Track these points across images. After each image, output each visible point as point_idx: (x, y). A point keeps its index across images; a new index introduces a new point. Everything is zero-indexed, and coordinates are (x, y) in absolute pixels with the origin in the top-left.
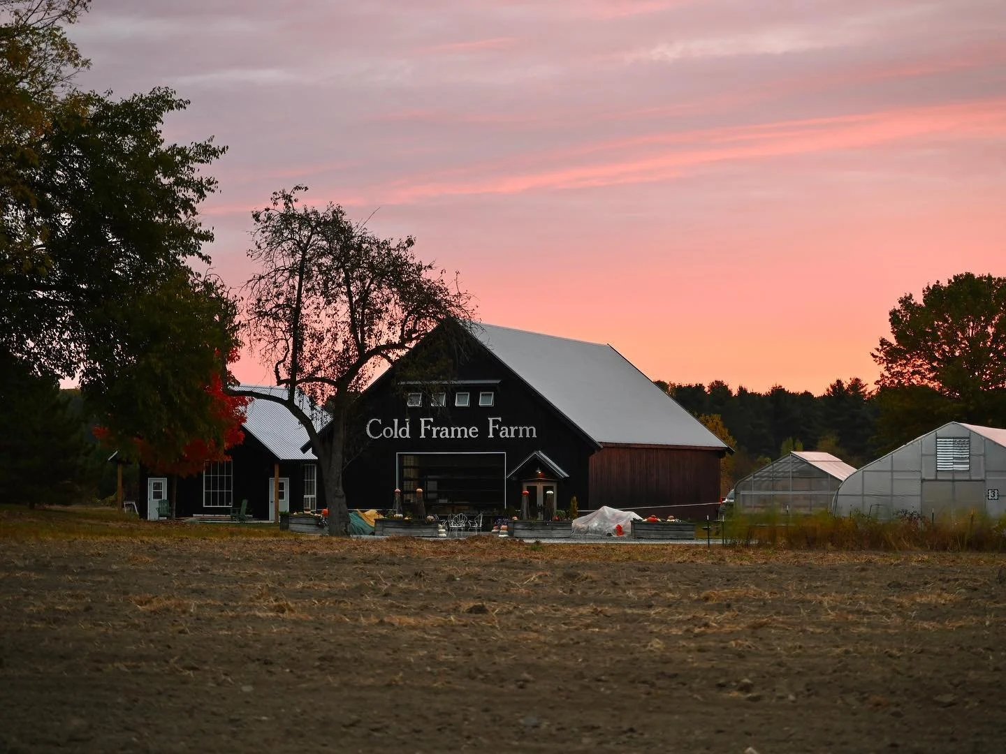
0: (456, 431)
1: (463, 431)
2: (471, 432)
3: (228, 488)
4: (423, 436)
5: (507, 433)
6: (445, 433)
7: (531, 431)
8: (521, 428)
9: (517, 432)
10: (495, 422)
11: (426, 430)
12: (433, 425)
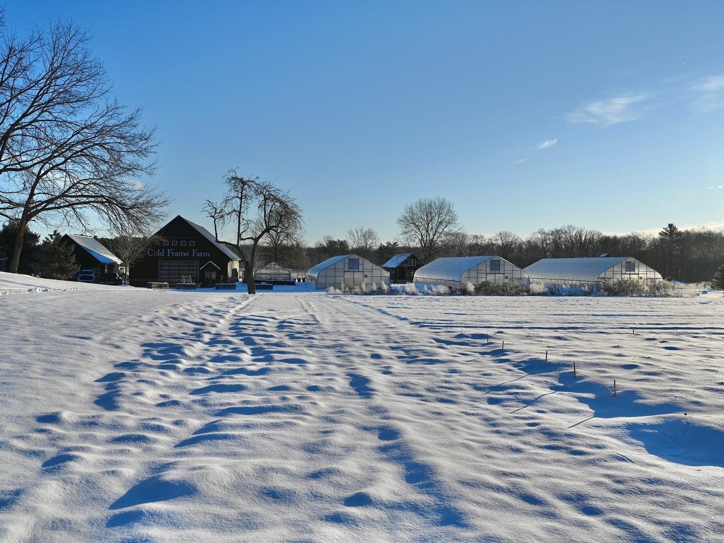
0: (181, 254)
1: (183, 254)
2: (187, 254)
3: (91, 273)
4: (169, 255)
5: (199, 255)
6: (177, 254)
7: (208, 254)
8: (204, 254)
9: (203, 255)
10: (195, 251)
11: (170, 253)
12: (173, 251)
